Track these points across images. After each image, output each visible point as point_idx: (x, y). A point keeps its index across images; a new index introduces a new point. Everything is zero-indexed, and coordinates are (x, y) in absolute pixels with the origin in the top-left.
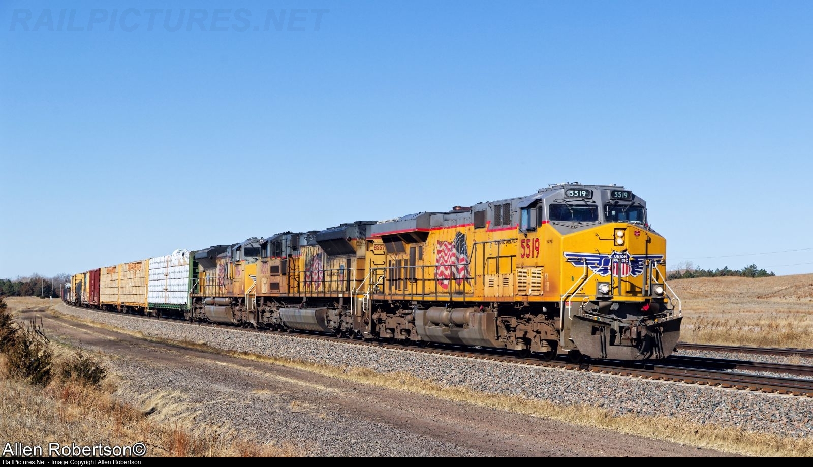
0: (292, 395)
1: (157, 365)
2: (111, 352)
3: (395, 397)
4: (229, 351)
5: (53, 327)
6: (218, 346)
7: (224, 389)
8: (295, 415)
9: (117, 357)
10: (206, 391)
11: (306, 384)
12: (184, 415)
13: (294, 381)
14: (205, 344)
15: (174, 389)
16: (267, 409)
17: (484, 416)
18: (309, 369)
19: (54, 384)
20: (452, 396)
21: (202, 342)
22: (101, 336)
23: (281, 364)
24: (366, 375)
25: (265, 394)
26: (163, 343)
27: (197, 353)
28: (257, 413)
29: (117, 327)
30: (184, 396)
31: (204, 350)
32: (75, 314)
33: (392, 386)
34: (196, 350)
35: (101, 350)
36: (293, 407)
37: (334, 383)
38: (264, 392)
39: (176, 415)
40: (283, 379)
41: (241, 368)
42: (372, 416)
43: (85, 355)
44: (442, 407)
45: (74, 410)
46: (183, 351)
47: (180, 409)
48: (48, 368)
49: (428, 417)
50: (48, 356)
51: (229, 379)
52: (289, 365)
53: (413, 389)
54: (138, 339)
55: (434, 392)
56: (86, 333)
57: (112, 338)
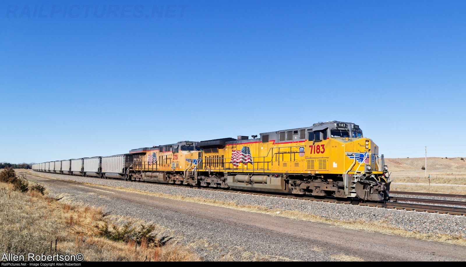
0: (101, 194)
1: (61, 187)
2: (47, 183)
3: (129, 194)
4: (82, 183)
5: (29, 177)
6: (79, 182)
7: (81, 192)
8: (101, 199)
9: (49, 185)
10: (76, 193)
11: (104, 191)
12: (69, 199)
13: (101, 190)
14: (76, 181)
15: (66, 193)
16: (93, 197)
17: (152, 198)
18: (105, 187)
19: (29, 192)
20: (144, 193)
21: (74, 181)
22: (44, 179)
23: (97, 186)
24: (121, 188)
25: (92, 194)
26: (63, 181)
27: (73, 184)
28: (90, 199)
29: (49, 177)
30: (69, 195)
31: (75, 183)
32: (36, 173)
33: (128, 191)
34: (73, 183)
35: (44, 183)
36: (100, 197)
37: (112, 191)
38: (92, 193)
39: (66, 199)
40: (98, 190)
41: (86, 187)
42: (122, 199)
43: (39, 184)
44: (141, 196)
45: (35, 199)
46: (69, 183)
47: (67, 198)
48: (27, 187)
49: (137, 199)
50: (27, 185)
51: (82, 190)
52: (100, 186)
53: (133, 192)
54: (56, 180)
55: (139, 192)
56: (39, 178)
57: (48, 180)
